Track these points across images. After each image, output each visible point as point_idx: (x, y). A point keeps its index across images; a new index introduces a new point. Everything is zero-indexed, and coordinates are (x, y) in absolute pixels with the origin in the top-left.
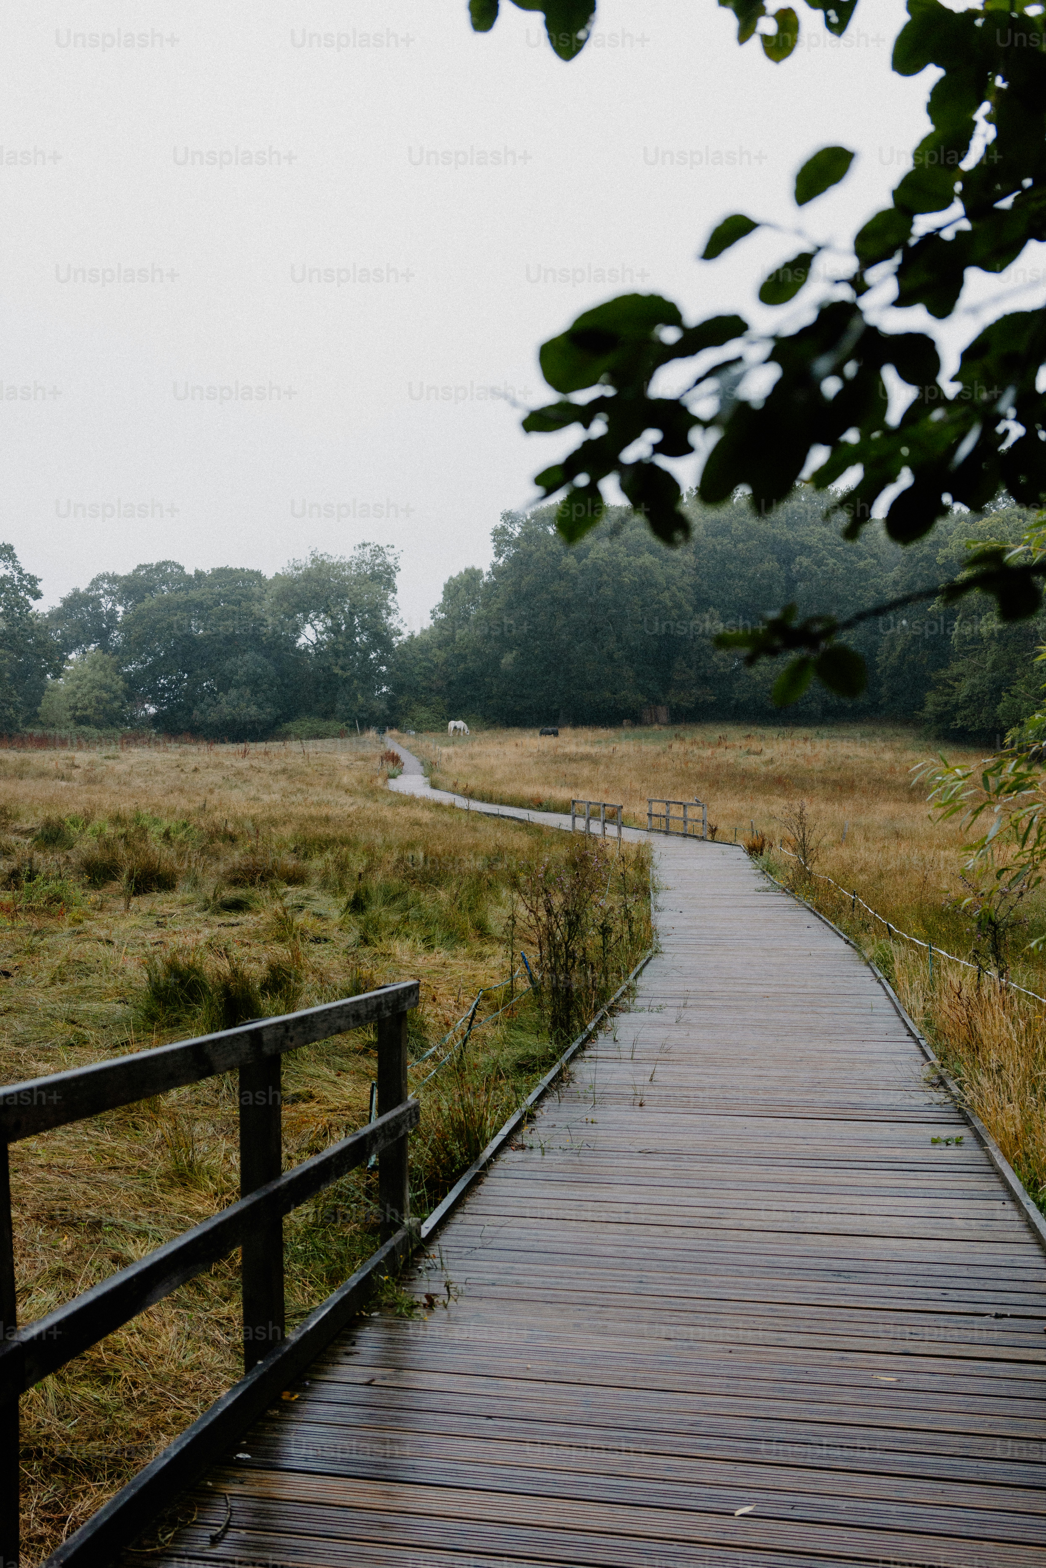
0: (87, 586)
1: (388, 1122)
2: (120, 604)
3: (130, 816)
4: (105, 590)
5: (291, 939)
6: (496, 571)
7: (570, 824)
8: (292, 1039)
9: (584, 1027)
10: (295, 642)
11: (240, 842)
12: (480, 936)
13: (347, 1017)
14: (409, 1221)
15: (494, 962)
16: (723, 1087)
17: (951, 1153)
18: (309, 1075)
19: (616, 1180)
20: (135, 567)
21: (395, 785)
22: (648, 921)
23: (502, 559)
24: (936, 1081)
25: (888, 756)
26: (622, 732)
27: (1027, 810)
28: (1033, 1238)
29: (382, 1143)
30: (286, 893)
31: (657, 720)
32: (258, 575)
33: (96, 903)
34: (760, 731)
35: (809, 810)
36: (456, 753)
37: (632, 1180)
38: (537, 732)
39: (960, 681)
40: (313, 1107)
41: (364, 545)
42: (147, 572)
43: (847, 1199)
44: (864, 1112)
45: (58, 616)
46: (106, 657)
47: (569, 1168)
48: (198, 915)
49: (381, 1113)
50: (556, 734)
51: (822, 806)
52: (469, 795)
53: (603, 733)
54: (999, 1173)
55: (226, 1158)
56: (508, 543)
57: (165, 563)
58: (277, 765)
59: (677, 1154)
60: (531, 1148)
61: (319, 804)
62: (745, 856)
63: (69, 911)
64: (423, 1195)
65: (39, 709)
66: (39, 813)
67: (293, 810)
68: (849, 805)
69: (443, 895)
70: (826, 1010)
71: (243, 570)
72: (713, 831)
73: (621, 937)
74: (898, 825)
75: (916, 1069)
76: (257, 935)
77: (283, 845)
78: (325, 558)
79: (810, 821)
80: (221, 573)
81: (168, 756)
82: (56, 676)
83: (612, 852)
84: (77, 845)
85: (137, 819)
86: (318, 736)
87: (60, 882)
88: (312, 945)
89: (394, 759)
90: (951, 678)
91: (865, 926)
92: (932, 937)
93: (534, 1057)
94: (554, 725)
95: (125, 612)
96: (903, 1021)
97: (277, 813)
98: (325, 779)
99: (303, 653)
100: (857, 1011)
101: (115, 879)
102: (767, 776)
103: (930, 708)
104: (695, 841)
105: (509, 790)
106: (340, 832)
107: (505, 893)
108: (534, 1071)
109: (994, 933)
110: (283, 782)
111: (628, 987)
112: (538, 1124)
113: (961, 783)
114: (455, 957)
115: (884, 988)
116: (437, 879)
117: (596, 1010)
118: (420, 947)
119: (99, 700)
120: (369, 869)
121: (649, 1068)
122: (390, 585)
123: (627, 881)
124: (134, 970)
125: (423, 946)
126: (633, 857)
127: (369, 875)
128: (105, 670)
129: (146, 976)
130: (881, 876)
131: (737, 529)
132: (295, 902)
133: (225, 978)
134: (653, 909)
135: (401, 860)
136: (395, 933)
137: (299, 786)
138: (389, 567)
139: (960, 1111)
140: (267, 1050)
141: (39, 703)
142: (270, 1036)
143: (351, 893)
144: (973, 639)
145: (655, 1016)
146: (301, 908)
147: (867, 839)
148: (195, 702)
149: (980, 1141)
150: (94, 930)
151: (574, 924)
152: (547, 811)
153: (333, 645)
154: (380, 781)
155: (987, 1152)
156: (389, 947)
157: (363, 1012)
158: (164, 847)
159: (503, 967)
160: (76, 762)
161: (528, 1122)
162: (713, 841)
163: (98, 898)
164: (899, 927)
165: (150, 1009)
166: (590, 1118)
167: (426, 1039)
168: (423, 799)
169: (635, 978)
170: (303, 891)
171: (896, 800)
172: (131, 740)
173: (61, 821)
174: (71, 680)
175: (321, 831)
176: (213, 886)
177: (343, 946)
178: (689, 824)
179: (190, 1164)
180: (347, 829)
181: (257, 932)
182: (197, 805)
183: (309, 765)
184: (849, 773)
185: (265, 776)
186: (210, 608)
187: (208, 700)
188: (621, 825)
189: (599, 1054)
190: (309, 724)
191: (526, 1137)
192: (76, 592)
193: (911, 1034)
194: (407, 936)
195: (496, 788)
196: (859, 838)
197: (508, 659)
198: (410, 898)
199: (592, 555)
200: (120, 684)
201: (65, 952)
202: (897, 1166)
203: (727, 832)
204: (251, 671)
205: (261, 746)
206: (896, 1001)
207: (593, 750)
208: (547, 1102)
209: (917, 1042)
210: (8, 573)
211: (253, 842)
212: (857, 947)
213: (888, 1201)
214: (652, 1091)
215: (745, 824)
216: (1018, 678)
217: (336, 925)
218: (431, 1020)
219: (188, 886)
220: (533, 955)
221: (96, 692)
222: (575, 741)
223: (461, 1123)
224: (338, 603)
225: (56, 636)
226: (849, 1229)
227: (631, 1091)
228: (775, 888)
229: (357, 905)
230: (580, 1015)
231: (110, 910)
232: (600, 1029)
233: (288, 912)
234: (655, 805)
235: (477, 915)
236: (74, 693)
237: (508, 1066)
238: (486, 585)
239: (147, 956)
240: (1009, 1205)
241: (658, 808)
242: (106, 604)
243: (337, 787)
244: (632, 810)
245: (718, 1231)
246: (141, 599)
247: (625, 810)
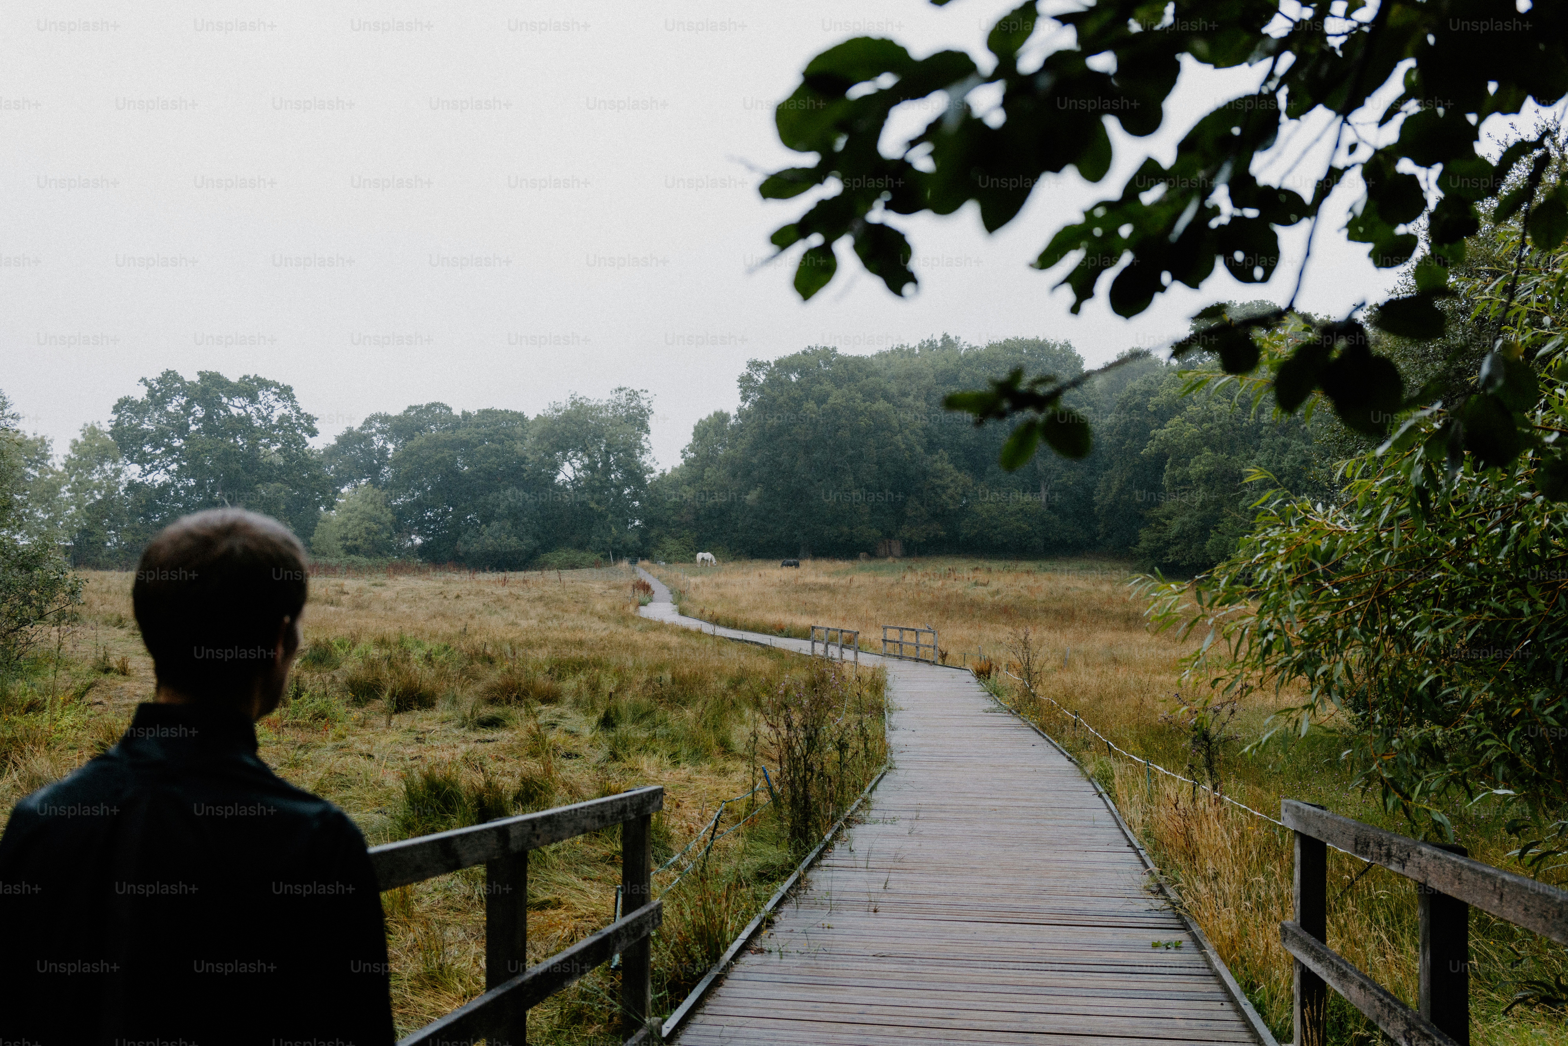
0: (360, 425)
1: (632, 922)
2: (391, 441)
3: (394, 639)
4: (377, 429)
5: (544, 755)
6: (742, 414)
7: (810, 649)
8: (538, 837)
9: (821, 837)
10: (553, 478)
11: (498, 663)
12: (724, 753)
13: (593, 817)
14: (651, 1020)
15: (737, 777)
16: (954, 894)
17: (1171, 957)
18: (558, 883)
19: (852, 982)
20: (406, 408)
21: (646, 612)
22: (883, 739)
23: (748, 404)
24: (1155, 889)
25: (1106, 588)
26: (858, 564)
27: (1239, 622)
28: (1252, 1037)
29: (625, 943)
30: (540, 712)
31: (891, 554)
32: (520, 416)
33: (359, 720)
34: (987, 564)
35: (1033, 637)
36: (703, 583)
37: (866, 982)
38: (779, 563)
39: (1170, 519)
40: (562, 913)
41: (620, 389)
42: (417, 413)
43: (1072, 1000)
44: (1088, 918)
45: (331, 453)
46: (376, 491)
47: (806, 971)
48: (456, 732)
49: (624, 914)
50: (797, 565)
51: (1045, 634)
52: (716, 621)
53: (841, 565)
54: (1217, 975)
55: (475, 962)
56: (753, 389)
57: (434, 405)
58: (535, 593)
59: (908, 958)
60: (770, 952)
61: (574, 629)
62: (973, 679)
63: (333, 727)
64: (664, 997)
65: (312, 539)
66: (308, 635)
67: (549, 634)
68: (1070, 633)
69: (689, 713)
70: (1050, 823)
71: (507, 411)
72: (944, 656)
73: (857, 753)
74: (1116, 652)
75: (1137, 877)
76: (511, 750)
77: (539, 666)
78: (584, 401)
79: (1034, 647)
80: (487, 413)
81: (432, 584)
82: (330, 508)
83: (848, 671)
84: (343, 665)
85: (401, 642)
86: (573, 566)
87: (325, 699)
88: (563, 760)
89: (646, 588)
90: (1163, 517)
91: (1087, 744)
92: (1149, 754)
93: (773, 866)
94: (796, 557)
95: (395, 450)
96: (1124, 833)
97: (534, 637)
98: (580, 606)
99: (562, 489)
100: (1079, 823)
101: (378, 697)
102: (993, 605)
103: (1143, 544)
104: (926, 665)
105: (753, 617)
106: (592, 655)
107: (747, 713)
108: (773, 880)
109: (1208, 748)
110: (540, 609)
111: (864, 801)
112: (776, 929)
113: (1176, 597)
114: (699, 772)
115: (1105, 802)
116: (683, 699)
117: (833, 821)
118: (667, 762)
119: (369, 531)
120: (619, 689)
121: (884, 876)
122: (643, 427)
123: (863, 701)
124: (392, 781)
125: (669, 762)
126: (868, 679)
127: (619, 695)
128: (375, 503)
129: (404, 787)
130: (1101, 699)
131: (964, 378)
132: (548, 720)
133: (479, 789)
134: (887, 727)
135: (649, 681)
136: (643, 749)
137: (554, 612)
138: (643, 410)
139: (1179, 916)
140: (514, 846)
141: (312, 535)
142: (517, 833)
143: (601, 712)
144: (1182, 480)
145: (889, 828)
146: (554, 725)
147: (1087, 665)
148: (459, 534)
149: (1199, 945)
150: (357, 745)
151: (812, 741)
152: (788, 636)
153: (589, 481)
154: (631, 609)
155: (1205, 954)
156: (636, 762)
157: (608, 814)
158: (426, 668)
159: (745, 782)
160: (346, 589)
161: (767, 927)
162: (943, 665)
163: (362, 715)
164: (1117, 744)
165: (406, 818)
166: (827, 923)
167: (671, 849)
168: (673, 624)
169: (871, 792)
170: (555, 710)
171: (1113, 629)
172: (397, 569)
173: (329, 643)
174: (344, 512)
175: (575, 653)
176: (470, 705)
177: (593, 761)
178: (921, 650)
179: (441, 967)
180: (599, 653)
181: (511, 748)
182: (458, 630)
183: (565, 593)
184: (1069, 604)
185: (523, 603)
186: (476, 446)
187: (471, 532)
188: (858, 650)
189: (836, 863)
190: (565, 555)
191: (765, 941)
192: (350, 431)
193: (1131, 845)
194: (655, 752)
195: (741, 616)
196: (1079, 663)
197: (752, 497)
198: (658, 717)
199: (831, 400)
200: (388, 517)
201: (327, 765)
202: (1119, 969)
203: (957, 657)
204: (512, 505)
205: (520, 575)
206: (1116, 814)
207: (832, 581)
208: (786, 908)
209: (1137, 852)
210: (286, 412)
211: (510, 664)
212: (1080, 764)
213: (1113, 1002)
214: (885, 898)
215: (973, 649)
216: (1225, 516)
217: (587, 742)
218: (675, 832)
219: (447, 704)
220: (774, 771)
221: (366, 524)
222: (813, 572)
223: (701, 927)
224: (595, 443)
225: (330, 472)
226: (1075, 1029)
227: (867, 898)
228: (1001, 709)
229: (607, 722)
230: (817, 826)
231: (372, 726)
232: (837, 839)
233: (542, 729)
234: (889, 631)
235: (721, 731)
236: (345, 525)
237: (748, 875)
238: (733, 427)
239: (405, 769)
240: (1227, 1006)
241: (893, 635)
242: (378, 442)
243: (591, 613)
244: (868, 636)
245: (949, 1031)
246: (412, 438)
247: (861, 636)
